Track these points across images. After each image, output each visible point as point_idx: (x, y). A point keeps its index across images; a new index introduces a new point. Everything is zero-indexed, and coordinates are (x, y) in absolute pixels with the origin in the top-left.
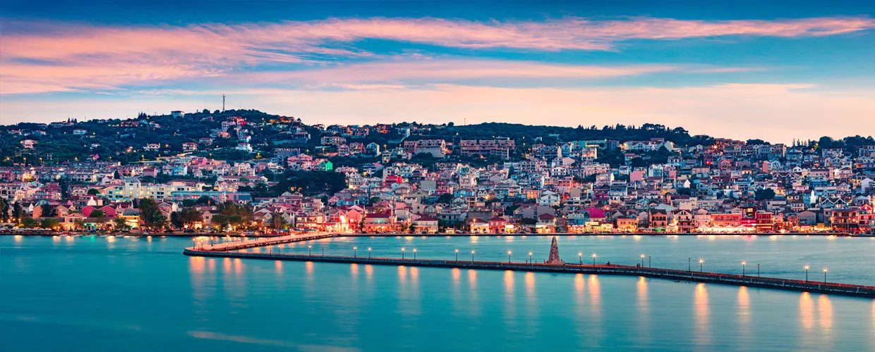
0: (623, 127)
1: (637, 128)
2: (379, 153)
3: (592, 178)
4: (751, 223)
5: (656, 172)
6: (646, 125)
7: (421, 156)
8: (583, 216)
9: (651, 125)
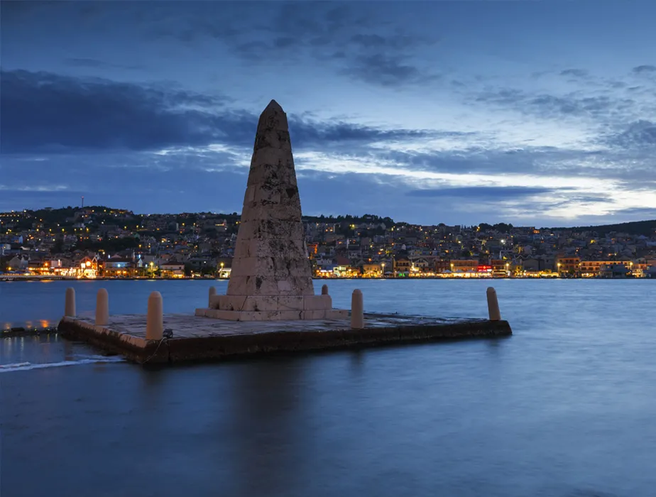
0: (350, 216)
1: (359, 217)
2: (178, 229)
3: (333, 244)
4: (486, 269)
5: (379, 239)
6: (366, 215)
7: (208, 230)
8: (331, 261)
9: (369, 216)
